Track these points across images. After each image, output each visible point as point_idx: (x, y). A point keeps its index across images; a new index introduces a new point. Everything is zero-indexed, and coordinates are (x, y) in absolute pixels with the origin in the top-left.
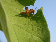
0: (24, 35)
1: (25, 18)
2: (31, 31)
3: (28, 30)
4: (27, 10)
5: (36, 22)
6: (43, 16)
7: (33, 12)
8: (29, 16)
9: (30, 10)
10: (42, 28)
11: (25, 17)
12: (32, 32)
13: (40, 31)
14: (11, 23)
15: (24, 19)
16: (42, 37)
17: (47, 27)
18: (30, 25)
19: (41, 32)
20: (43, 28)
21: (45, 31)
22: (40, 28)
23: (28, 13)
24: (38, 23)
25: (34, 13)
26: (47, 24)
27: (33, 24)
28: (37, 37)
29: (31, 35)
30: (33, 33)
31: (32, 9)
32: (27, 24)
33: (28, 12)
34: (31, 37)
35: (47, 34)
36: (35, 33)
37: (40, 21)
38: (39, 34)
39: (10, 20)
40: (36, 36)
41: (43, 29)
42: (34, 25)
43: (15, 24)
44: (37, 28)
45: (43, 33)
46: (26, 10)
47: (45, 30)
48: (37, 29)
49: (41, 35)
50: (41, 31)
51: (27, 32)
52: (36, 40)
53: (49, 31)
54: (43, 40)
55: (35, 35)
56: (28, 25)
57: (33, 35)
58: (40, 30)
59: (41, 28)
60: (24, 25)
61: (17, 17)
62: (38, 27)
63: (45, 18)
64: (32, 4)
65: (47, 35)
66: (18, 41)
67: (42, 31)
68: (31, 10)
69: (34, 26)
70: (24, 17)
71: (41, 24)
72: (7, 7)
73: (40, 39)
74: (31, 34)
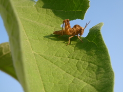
0: (58, 78)
1: (64, 45)
2: (74, 71)
3: (68, 69)
4: (67, 27)
5: (85, 52)
6: (102, 39)
8: (71, 40)
10: (98, 66)
11: (64, 42)
12: (75, 73)
13: (93, 72)
14: (33, 52)
16: (97, 82)
17: (109, 62)
18: (73, 58)
19: (94, 74)
20: (101, 64)
21: (104, 71)
22: (94, 64)
23: (69, 33)
24: (90, 54)
26: (108, 56)
27: (80, 56)
28: (87, 82)
29: (74, 79)
30: (77, 75)
32: (67, 56)
34: (73, 82)
35: (108, 77)
36: (81, 75)
37: (94, 51)
38: (90, 77)
39: (32, 47)
40: (84, 81)
41: (100, 67)
42: (81, 59)
43: (42, 54)
44: (88, 64)
45: (100, 75)
47: (104, 68)
48: (87, 66)
49: (95, 79)
50: (95, 70)
51: (65, 72)
53: (112, 71)
54: (98, 90)
55: (82, 79)
56: (69, 57)
57: (78, 78)
58: (93, 68)
59: (95, 66)
60: (60, 58)
61: (47, 41)
62: (89, 62)
64: (81, 15)
65: (107, 79)
66: (45, 88)
67: (98, 72)
68: (77, 27)
69: (80, 61)
71: (96, 57)
72: (27, 21)
73: (91, 86)
74: (74, 76)
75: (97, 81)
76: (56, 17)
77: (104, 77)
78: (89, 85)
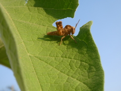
0: (53, 78)
1: (56, 44)
2: (68, 70)
3: (62, 68)
4: (60, 28)
6: (92, 38)
7: (72, 31)
8: (64, 40)
9: (66, 27)
10: (89, 64)
11: (57, 42)
12: (69, 72)
13: (85, 70)
14: (28, 54)
15: (53, 46)
17: (100, 61)
18: (66, 57)
19: (86, 72)
20: (92, 63)
21: (95, 70)
22: (86, 62)
24: (82, 53)
25: (73, 34)
26: (98, 55)
27: (72, 55)
28: (80, 81)
29: (68, 78)
30: (71, 74)
31: (70, 26)
32: (60, 56)
33: (61, 31)
34: (67, 81)
35: (99, 76)
36: (75, 73)
37: (85, 49)
38: (82, 75)
39: (27, 49)
40: (77, 80)
41: (91, 65)
42: (73, 58)
43: (37, 55)
44: (80, 63)
45: (91, 73)
46: (58, 27)
47: (95, 67)
48: (79, 65)
49: (87, 78)
50: (87, 69)
51: (59, 72)
52: (76, 88)
53: (102, 70)
54: (90, 88)
55: (75, 78)
56: (62, 57)
57: (72, 77)
58: (85, 66)
59: (87, 64)
60: (53, 58)
61: (41, 42)
62: (81, 61)
63: (94, 44)
65: (98, 78)
66: (42, 89)
67: (90, 70)
69: (73, 60)
70: (54, 42)
71: (87, 55)
72: (21, 23)
73: (84, 84)
74: (68, 75)
75: (89, 79)
76: (47, 15)
77: (95, 75)
78: (82, 83)
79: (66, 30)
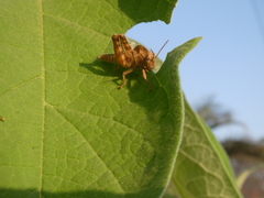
2: (113, 155)
3: (103, 147)
27: (136, 118)
32: (112, 115)
33: (123, 57)
36: (123, 166)
40: (120, 182)
48: (139, 147)
51: (95, 154)
59: (152, 149)
60: (96, 119)
68: (141, 52)
69: (133, 130)
79: (136, 56)
